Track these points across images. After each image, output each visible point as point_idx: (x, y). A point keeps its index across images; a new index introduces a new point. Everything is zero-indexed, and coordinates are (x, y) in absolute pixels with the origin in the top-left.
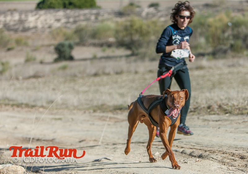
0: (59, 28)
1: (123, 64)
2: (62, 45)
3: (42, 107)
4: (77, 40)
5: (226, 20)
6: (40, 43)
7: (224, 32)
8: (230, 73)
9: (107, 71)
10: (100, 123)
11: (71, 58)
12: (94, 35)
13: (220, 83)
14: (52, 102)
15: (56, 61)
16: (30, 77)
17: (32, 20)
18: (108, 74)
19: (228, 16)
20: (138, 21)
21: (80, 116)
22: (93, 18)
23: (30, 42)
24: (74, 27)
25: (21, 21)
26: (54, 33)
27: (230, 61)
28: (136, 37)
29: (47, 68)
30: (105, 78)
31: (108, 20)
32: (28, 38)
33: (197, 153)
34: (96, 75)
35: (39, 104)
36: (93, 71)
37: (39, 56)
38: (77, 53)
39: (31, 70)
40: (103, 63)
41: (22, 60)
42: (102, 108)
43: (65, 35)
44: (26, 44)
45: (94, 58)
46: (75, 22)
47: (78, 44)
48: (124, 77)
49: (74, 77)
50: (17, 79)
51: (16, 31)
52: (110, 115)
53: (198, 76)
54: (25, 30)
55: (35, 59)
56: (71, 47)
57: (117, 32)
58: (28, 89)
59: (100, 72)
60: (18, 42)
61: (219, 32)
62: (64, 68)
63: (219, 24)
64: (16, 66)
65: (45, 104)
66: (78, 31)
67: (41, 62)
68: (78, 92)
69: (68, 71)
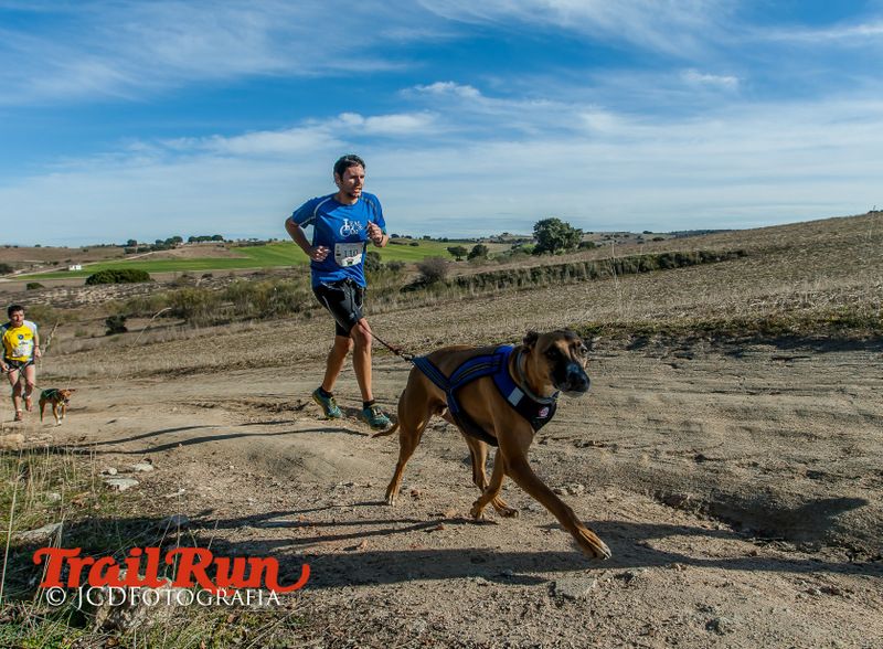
0: (112, 302)
1: (174, 332)
2: (114, 318)
3: (84, 378)
4: (131, 313)
5: (270, 286)
6: (93, 317)
7: (269, 296)
8: (275, 333)
9: (158, 339)
10: (137, 387)
11: (124, 330)
12: (148, 306)
13: (265, 342)
14: (95, 373)
15: (108, 334)
16: (78, 351)
17: (82, 295)
18: (161, 342)
19: (274, 282)
20: (189, 291)
21: (119, 383)
22: (147, 290)
23: (81, 317)
24: (126, 300)
25: (70, 297)
26: (105, 307)
27: (275, 323)
28: (188, 307)
29: (98, 341)
30: (156, 346)
31: (162, 291)
32: (79, 313)
33: (210, 404)
34: (147, 344)
35: (80, 376)
36: (145, 341)
37: (90, 331)
38: (130, 325)
39: (79, 345)
40: (153, 333)
41: (72, 335)
42: (142, 374)
43: (117, 308)
44: (77, 320)
45: (149, 329)
46: (128, 295)
47: (131, 316)
48: (175, 344)
49: (124, 348)
50: (64, 354)
51: (65, 307)
52: (148, 379)
53: (246, 338)
54: (75, 305)
55: (86, 334)
56: (123, 319)
57: (169, 303)
58: (74, 363)
59: (152, 341)
60: (67, 318)
61: (264, 297)
62: (117, 340)
63: (264, 290)
64: (62, 342)
65: (86, 375)
66: (131, 303)
67: (93, 337)
68: (126, 361)
69: (119, 343)
